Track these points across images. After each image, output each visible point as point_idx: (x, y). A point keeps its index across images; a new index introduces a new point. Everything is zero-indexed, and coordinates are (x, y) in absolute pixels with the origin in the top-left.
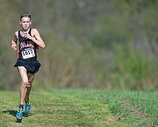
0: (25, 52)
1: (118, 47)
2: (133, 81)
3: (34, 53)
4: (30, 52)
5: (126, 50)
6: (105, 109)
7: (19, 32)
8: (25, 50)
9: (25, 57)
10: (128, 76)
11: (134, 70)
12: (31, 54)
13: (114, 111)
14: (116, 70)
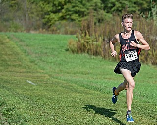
0: (128, 54)
1: (11, 21)
2: (15, 30)
3: (137, 56)
4: (134, 55)
5: (13, 22)
6: (6, 37)
7: (120, 34)
8: (129, 52)
9: (128, 60)
10: (13, 29)
11: (15, 27)
12: (134, 57)
13: (8, 38)
14: (10, 27)
